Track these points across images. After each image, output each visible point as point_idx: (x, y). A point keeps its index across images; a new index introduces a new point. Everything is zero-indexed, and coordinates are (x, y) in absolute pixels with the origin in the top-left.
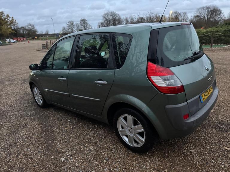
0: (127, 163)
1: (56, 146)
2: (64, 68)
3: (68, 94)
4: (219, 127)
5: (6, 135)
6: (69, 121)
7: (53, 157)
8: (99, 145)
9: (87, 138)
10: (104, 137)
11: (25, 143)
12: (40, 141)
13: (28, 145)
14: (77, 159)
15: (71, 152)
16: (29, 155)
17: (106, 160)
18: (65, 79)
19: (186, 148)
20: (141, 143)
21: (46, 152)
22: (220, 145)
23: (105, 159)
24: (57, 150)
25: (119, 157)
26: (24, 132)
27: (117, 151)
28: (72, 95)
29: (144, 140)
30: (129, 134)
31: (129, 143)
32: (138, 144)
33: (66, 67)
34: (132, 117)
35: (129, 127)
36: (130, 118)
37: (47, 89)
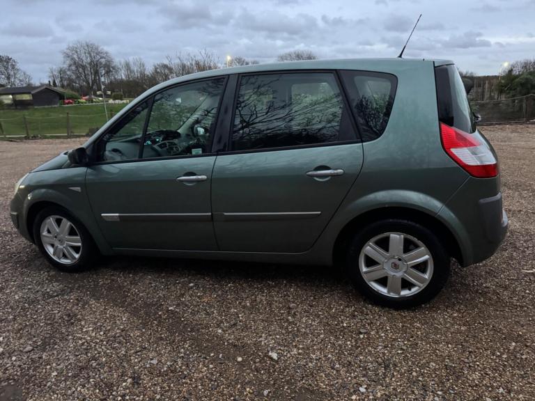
0: (406, 329)
1: (221, 338)
2: (191, 153)
3: (210, 214)
5: (33, 350)
6: (192, 285)
8: (320, 313)
9: (276, 307)
10: (312, 298)
11: (123, 352)
12: (161, 339)
13: (138, 354)
14: (301, 346)
15: (273, 339)
16: (172, 372)
17: (365, 333)
18: (204, 177)
19: (475, 284)
20: (421, 285)
21: (210, 356)
23: (361, 333)
24: (229, 344)
25: (381, 323)
27: (367, 315)
28: (226, 214)
29: (427, 276)
30: (391, 273)
31: (389, 292)
32: (410, 290)
33: (199, 151)
34: (402, 236)
35: (393, 257)
36: (396, 238)
37: (117, 214)
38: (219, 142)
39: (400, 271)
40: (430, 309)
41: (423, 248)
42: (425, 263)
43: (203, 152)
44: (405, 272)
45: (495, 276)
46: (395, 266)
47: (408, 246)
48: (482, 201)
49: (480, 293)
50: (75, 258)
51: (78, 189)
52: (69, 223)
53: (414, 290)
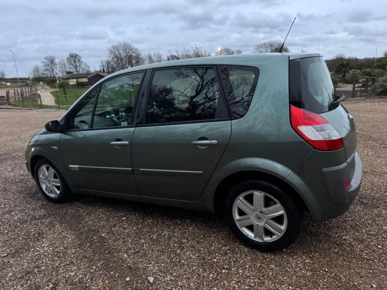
0: (262, 269)
1: (124, 261)
2: (121, 125)
3: (131, 169)
4: (362, 202)
5: (7, 256)
6: (124, 218)
7: (128, 279)
8: (202, 249)
9: (173, 241)
10: (202, 236)
11: (57, 264)
12: (86, 257)
13: (66, 266)
14: (175, 274)
15: (158, 266)
16: (80, 283)
17: (227, 269)
18: (127, 142)
19: (336, 236)
20: (279, 234)
21: (109, 274)
22: (377, 225)
23: (224, 268)
24: (127, 266)
25: (244, 261)
26: (44, 247)
27: (236, 254)
28: (141, 169)
29: (283, 227)
30: (256, 223)
31: (255, 237)
32: (271, 237)
33: (125, 124)
34: (263, 194)
35: (256, 210)
36: (258, 195)
37: (78, 166)
38: (138, 118)
39: (263, 221)
40: (289, 254)
41: (279, 205)
42: (281, 216)
43: (128, 124)
44: (266, 223)
45: (357, 231)
46: (259, 218)
47: (268, 203)
48: (325, 170)
49: (338, 244)
50: (57, 193)
51: (55, 148)
52: (53, 170)
53: (275, 238)
